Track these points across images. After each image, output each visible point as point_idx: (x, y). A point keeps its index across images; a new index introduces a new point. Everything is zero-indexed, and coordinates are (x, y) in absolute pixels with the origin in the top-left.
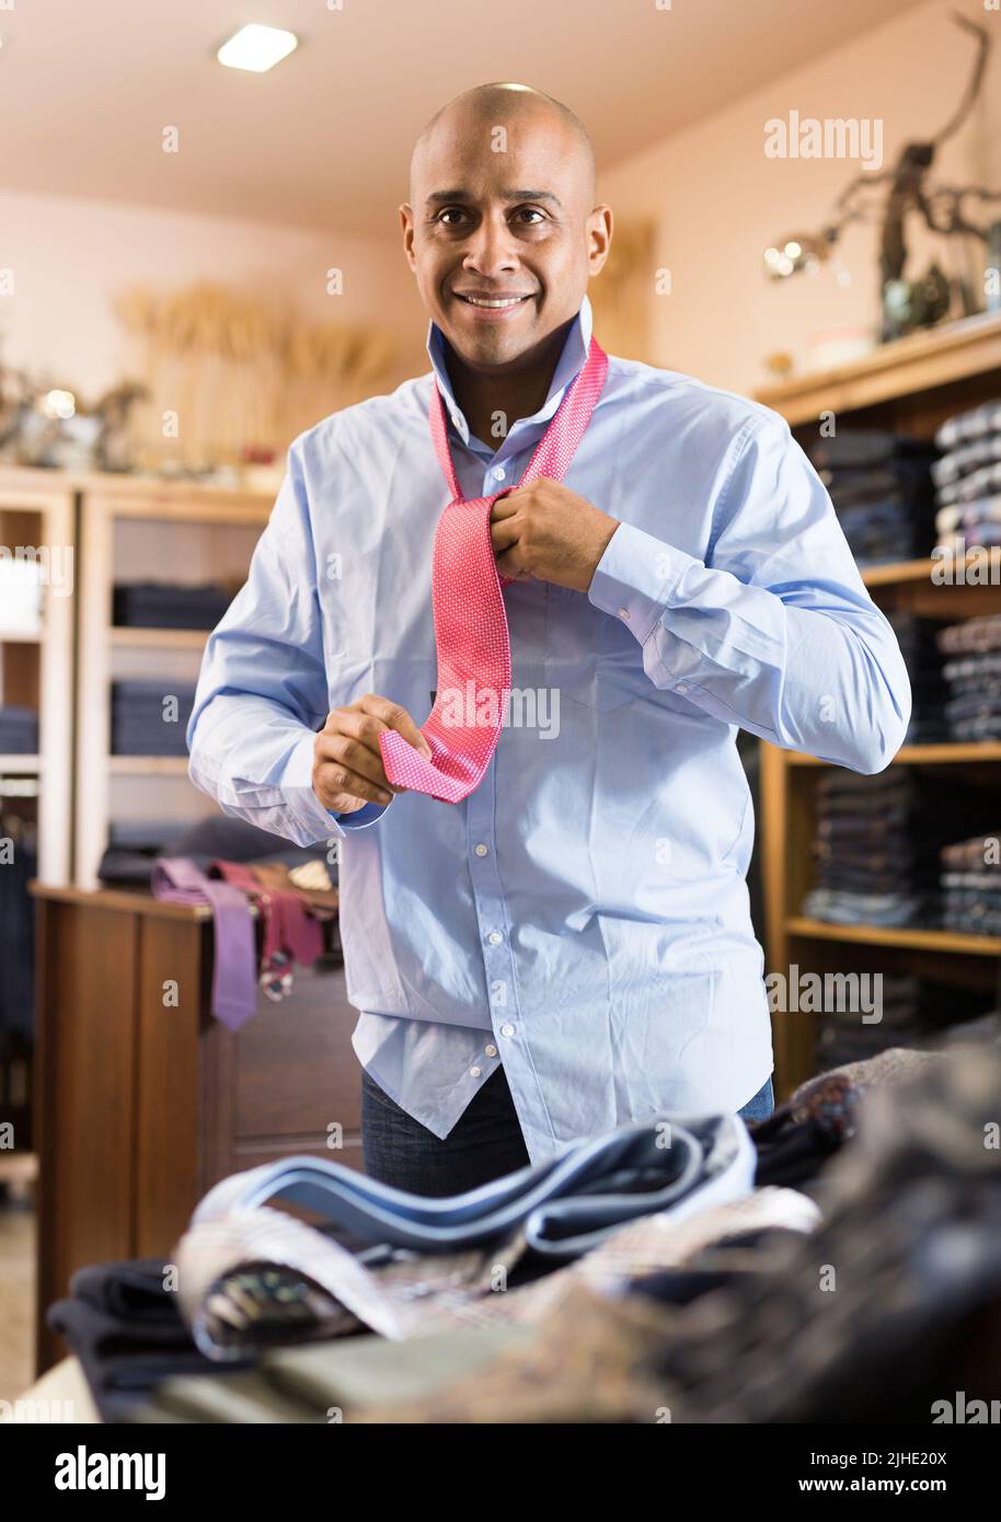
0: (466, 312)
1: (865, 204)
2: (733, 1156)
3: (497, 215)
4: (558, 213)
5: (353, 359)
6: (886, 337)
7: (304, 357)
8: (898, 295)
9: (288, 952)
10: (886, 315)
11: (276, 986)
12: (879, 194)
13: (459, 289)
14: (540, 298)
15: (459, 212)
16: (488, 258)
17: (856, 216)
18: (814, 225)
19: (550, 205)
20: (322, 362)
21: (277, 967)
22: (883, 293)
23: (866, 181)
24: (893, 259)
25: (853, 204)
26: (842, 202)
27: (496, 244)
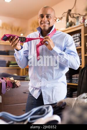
0: (42, 25)
1: (65, 15)
2: (50, 111)
3: (45, 16)
4: (51, 16)
5: (18, 30)
6: (67, 28)
7: (13, 30)
8: (68, 23)
9: (9, 86)
10: (67, 25)
11: (8, 90)
12: (66, 14)
13: (42, 23)
14: (49, 24)
15: (42, 16)
16: (44, 20)
17: (64, 16)
18: (60, 17)
19: (50, 16)
20: (15, 30)
21: (8, 88)
22: (67, 23)
23: (65, 13)
24: (67, 20)
25: (64, 15)
26: (63, 15)
27: (45, 19)
